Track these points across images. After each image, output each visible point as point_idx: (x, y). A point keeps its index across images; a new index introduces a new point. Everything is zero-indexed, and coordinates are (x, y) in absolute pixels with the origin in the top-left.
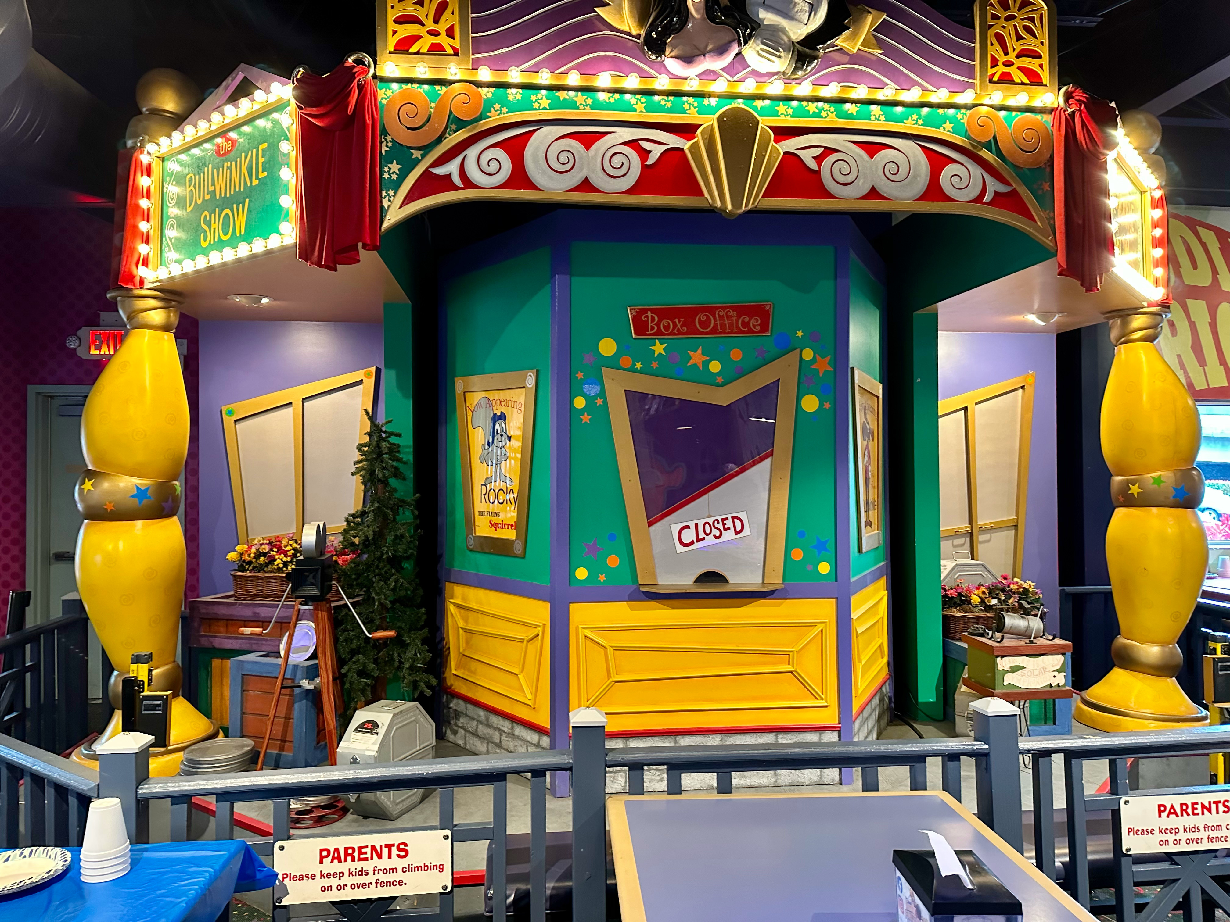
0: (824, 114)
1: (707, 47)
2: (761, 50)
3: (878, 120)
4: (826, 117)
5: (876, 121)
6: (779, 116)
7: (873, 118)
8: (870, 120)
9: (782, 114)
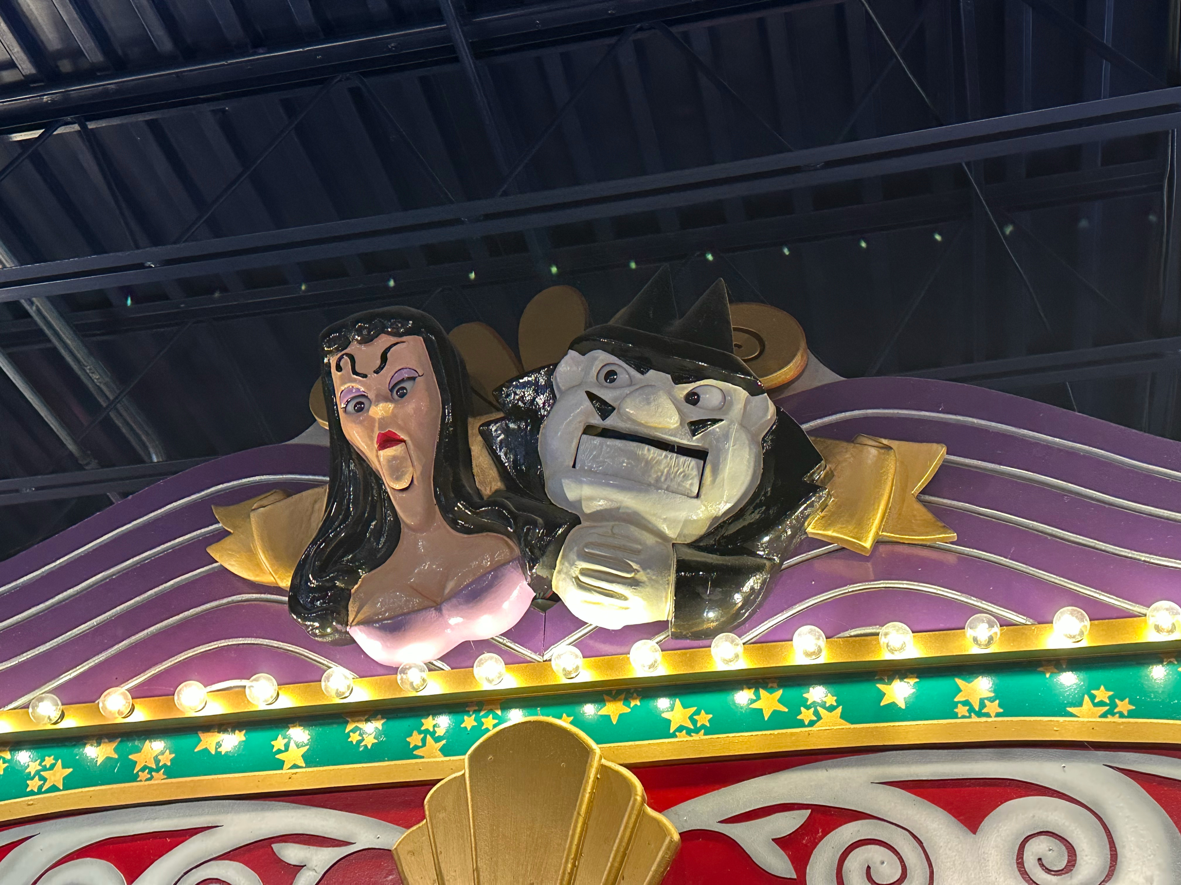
0: (807, 715)
1: (444, 587)
2: (585, 572)
3: (979, 714)
4: (812, 723)
5: (975, 719)
6: (674, 735)
7: (962, 710)
8: (955, 716)
9: (680, 729)
